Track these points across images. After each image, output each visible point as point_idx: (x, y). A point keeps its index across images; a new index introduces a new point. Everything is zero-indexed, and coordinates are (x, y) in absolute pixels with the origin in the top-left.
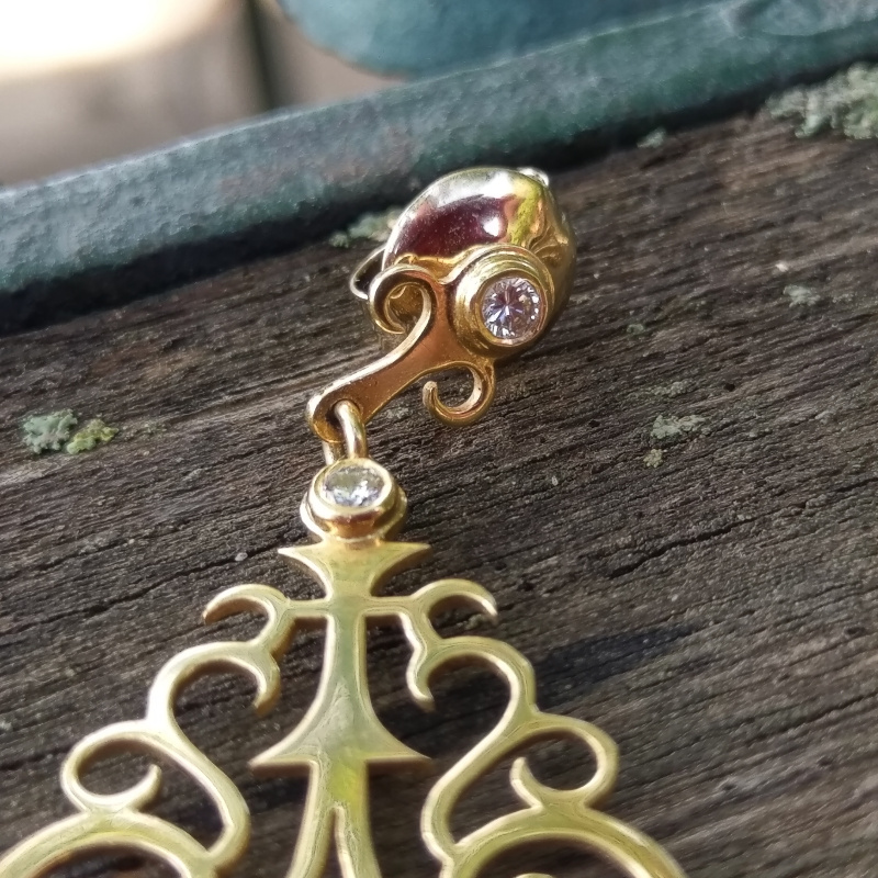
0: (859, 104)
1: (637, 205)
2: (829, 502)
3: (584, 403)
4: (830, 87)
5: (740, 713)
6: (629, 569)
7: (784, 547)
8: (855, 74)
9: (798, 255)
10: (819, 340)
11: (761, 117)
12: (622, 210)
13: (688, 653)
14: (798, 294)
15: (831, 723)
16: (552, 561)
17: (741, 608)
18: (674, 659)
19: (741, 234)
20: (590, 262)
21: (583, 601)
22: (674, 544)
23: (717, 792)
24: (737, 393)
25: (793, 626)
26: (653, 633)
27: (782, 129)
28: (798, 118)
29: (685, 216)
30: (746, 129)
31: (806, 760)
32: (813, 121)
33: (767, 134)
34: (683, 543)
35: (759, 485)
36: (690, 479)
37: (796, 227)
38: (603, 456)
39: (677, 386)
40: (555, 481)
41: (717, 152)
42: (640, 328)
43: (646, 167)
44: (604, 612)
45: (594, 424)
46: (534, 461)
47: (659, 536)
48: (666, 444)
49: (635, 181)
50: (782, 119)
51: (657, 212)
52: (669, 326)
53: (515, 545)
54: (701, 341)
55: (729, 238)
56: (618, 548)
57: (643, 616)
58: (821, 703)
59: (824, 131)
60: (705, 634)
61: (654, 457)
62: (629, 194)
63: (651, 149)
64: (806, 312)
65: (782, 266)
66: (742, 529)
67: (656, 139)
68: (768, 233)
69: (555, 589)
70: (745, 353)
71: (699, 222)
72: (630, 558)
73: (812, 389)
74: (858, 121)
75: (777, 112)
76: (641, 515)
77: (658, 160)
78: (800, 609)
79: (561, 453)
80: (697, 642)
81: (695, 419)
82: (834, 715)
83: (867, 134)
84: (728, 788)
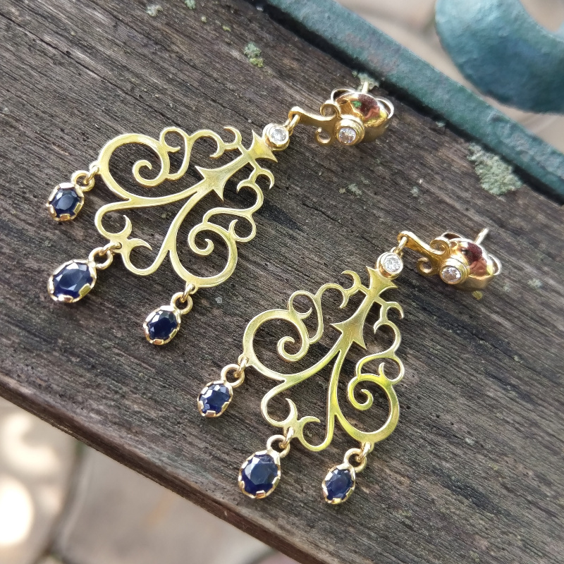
0: (486, 165)
1: (417, 135)
2: (357, 237)
3: (348, 165)
4: (488, 154)
5: (286, 255)
6: (308, 206)
7: (338, 235)
8: (496, 158)
9: (428, 182)
10: (404, 204)
11: (467, 144)
12: (413, 132)
13: (295, 234)
14: (415, 191)
15: (298, 275)
16: (298, 189)
17: (314, 237)
18: (291, 232)
19: (425, 165)
20: (391, 136)
21: (292, 203)
22: (321, 211)
23: (263, 263)
24: (375, 197)
25: (317, 251)
26: (295, 223)
27: (466, 152)
28: (472, 153)
29: (422, 148)
30: (461, 143)
31: (285, 276)
32: (473, 158)
33: (463, 150)
34: (323, 213)
35: (351, 219)
36: (342, 202)
37: (436, 176)
38: (335, 179)
39: (367, 182)
40: (320, 174)
41: (448, 142)
42: (379, 162)
43: (430, 129)
44: (293, 209)
45: (343, 171)
46: (322, 165)
47: (322, 207)
48: (349, 191)
49: (425, 129)
50: (469, 150)
51: (418, 141)
52: (384, 168)
53: (296, 178)
54: (384, 178)
55: (422, 163)
56: (312, 200)
57: (297, 218)
58: (302, 270)
59: (473, 162)
60: (302, 234)
61: (342, 191)
62: (419, 131)
63: (437, 126)
64: (411, 196)
65: (421, 181)
66: (336, 223)
67: (440, 125)
68: (430, 171)
69: (291, 195)
70: (388, 190)
71: (422, 153)
72: (311, 205)
73: (388, 212)
74: (481, 169)
75: (471, 147)
76: (324, 199)
77: (435, 130)
78: (323, 249)
79: (329, 170)
80: (299, 234)
81: (360, 192)
82: (300, 274)
83: (478, 173)
84: (266, 265)
